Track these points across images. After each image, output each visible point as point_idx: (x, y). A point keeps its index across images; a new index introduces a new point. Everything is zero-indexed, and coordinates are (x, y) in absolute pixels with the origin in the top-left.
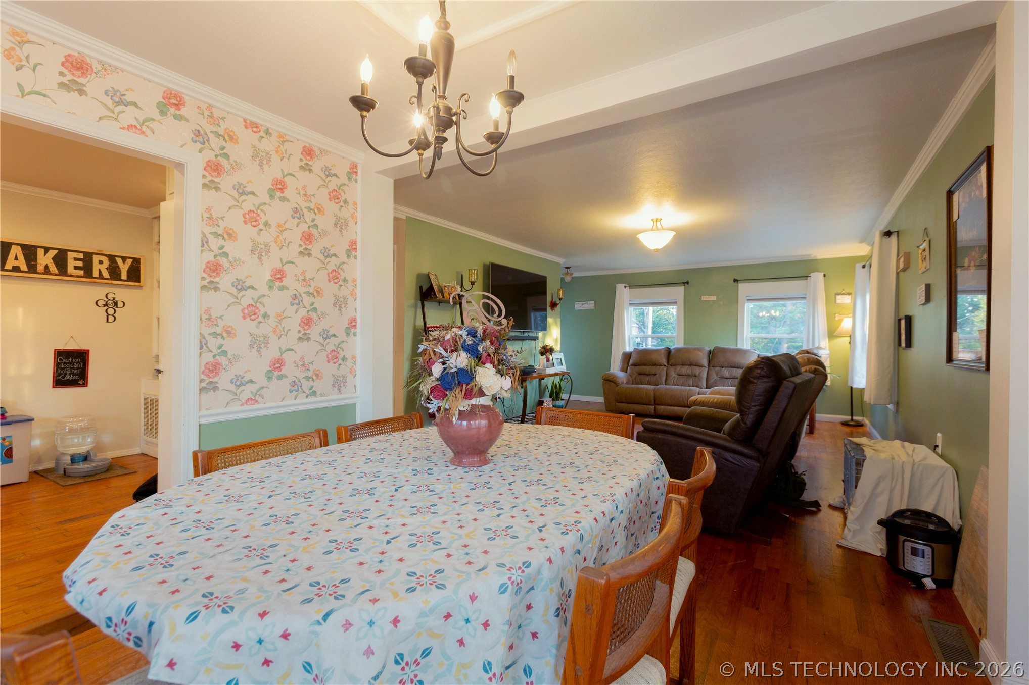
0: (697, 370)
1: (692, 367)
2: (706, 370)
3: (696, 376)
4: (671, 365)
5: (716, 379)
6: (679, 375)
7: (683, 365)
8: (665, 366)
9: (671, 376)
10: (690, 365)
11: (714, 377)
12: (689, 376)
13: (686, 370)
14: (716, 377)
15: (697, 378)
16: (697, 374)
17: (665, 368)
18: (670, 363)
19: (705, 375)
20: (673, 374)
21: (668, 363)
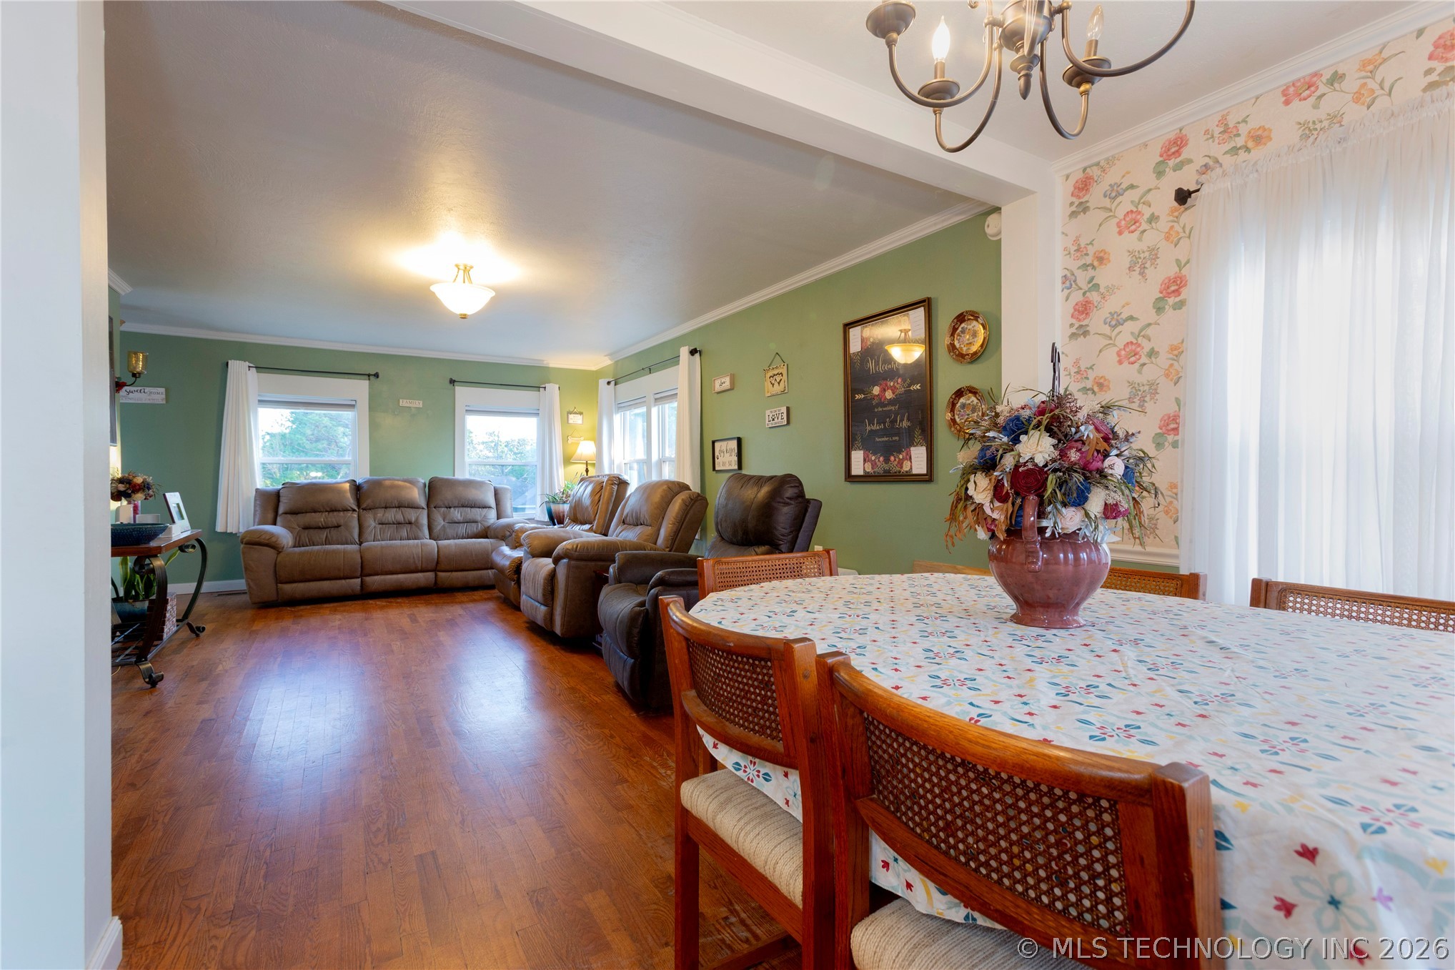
0: (412, 515)
1: (403, 509)
2: (425, 512)
3: (410, 523)
4: (363, 509)
5: (444, 526)
6: (382, 524)
7: (386, 508)
8: (354, 510)
9: (369, 526)
10: (399, 507)
11: (440, 522)
12: (399, 524)
13: (391, 515)
14: (443, 523)
15: (414, 526)
16: (413, 520)
17: (355, 515)
18: (364, 506)
19: (425, 521)
20: (371, 522)
21: (359, 506)
